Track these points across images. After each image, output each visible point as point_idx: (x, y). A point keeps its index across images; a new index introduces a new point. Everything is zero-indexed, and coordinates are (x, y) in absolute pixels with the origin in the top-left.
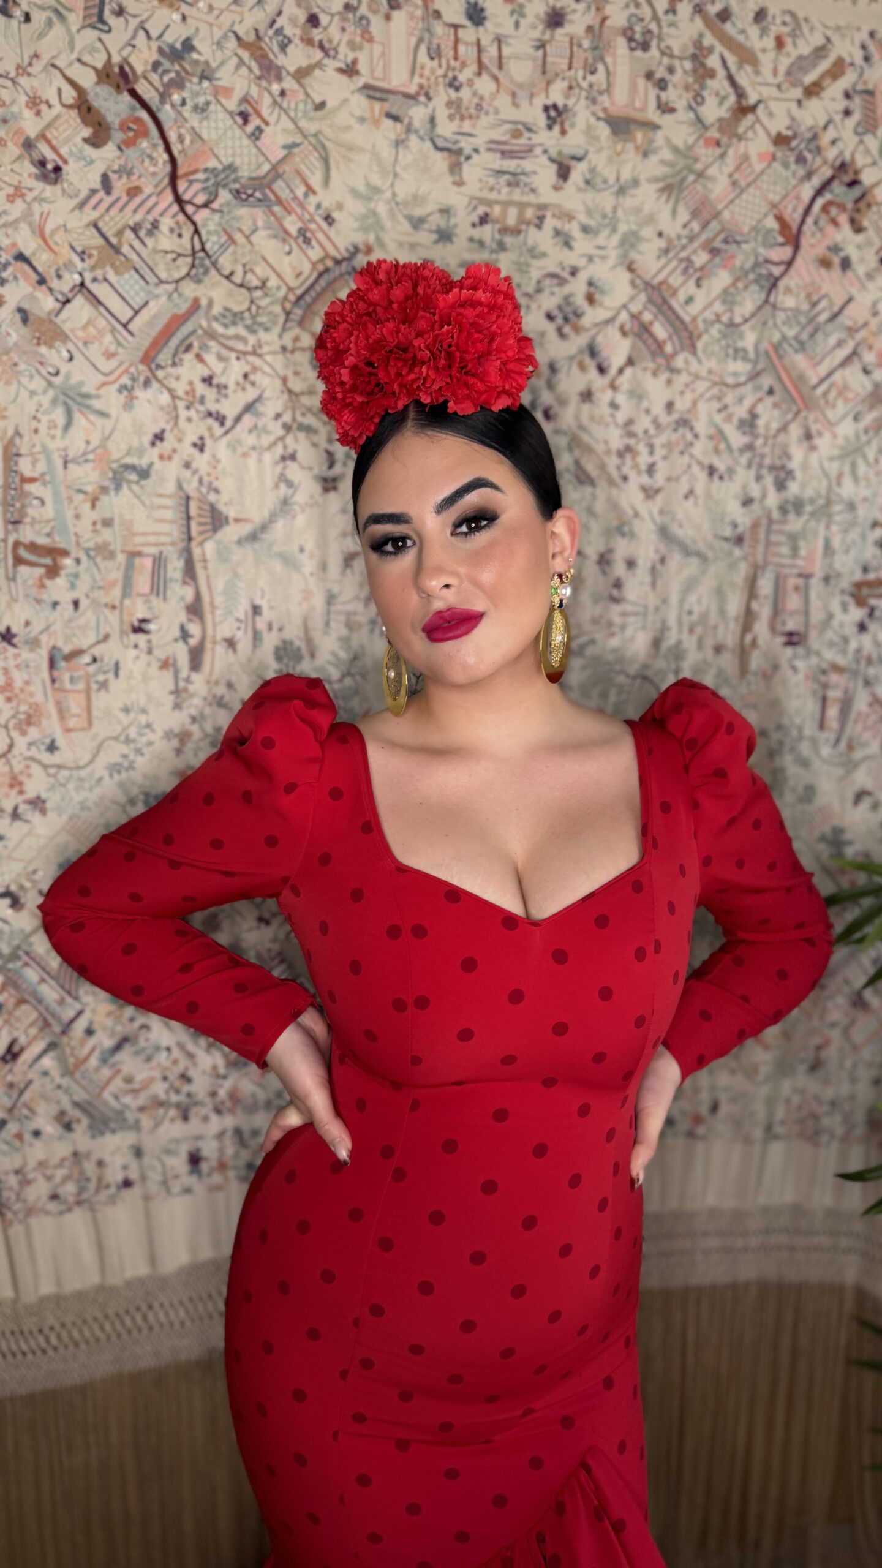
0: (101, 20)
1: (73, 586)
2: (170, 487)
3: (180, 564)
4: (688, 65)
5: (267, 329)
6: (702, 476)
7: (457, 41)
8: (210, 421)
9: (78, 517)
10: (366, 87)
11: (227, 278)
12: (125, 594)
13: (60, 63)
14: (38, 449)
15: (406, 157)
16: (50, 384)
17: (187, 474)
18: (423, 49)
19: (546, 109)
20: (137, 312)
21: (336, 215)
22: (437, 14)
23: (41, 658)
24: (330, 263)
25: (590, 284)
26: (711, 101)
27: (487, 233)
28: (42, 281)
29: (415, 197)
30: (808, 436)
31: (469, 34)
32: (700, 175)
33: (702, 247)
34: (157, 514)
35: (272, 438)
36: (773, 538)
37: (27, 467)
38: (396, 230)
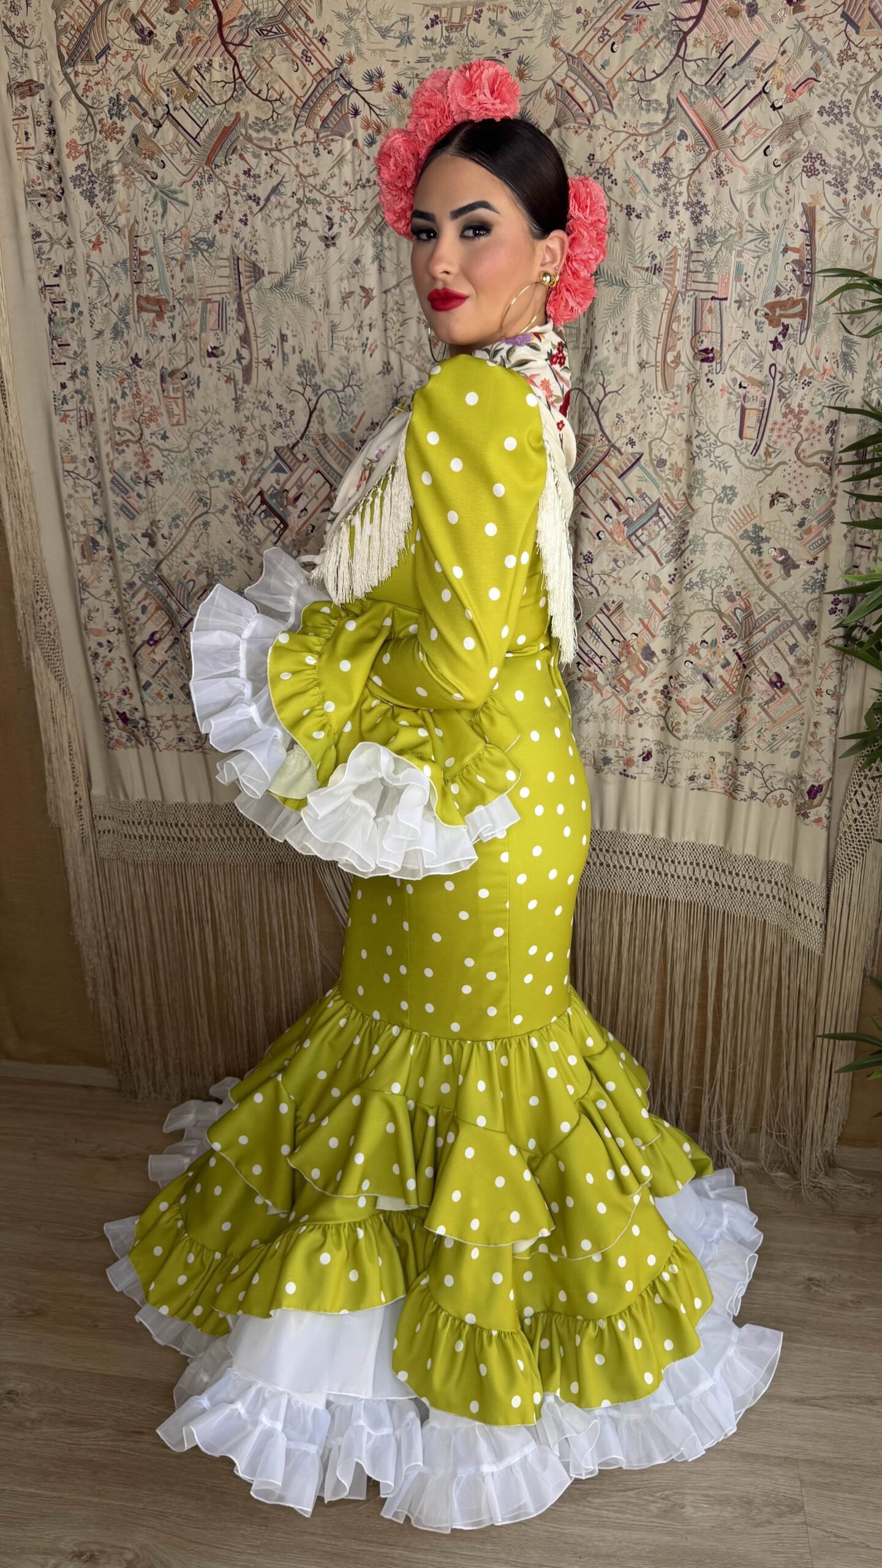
1: (172, 325)
2: (227, 253)
3: (235, 307)
5: (284, 130)
6: (622, 216)
8: (250, 202)
9: (172, 277)
11: (257, 95)
12: (202, 330)
14: (148, 231)
16: (153, 185)
17: (237, 241)
20: (202, 128)
21: (326, 36)
23: (156, 375)
24: (325, 74)
25: (520, 62)
27: (437, 31)
28: (145, 114)
29: (382, 12)
30: (719, 173)
33: (616, 15)
34: (220, 272)
35: (290, 211)
36: (692, 267)
37: (141, 244)
38: (371, 40)
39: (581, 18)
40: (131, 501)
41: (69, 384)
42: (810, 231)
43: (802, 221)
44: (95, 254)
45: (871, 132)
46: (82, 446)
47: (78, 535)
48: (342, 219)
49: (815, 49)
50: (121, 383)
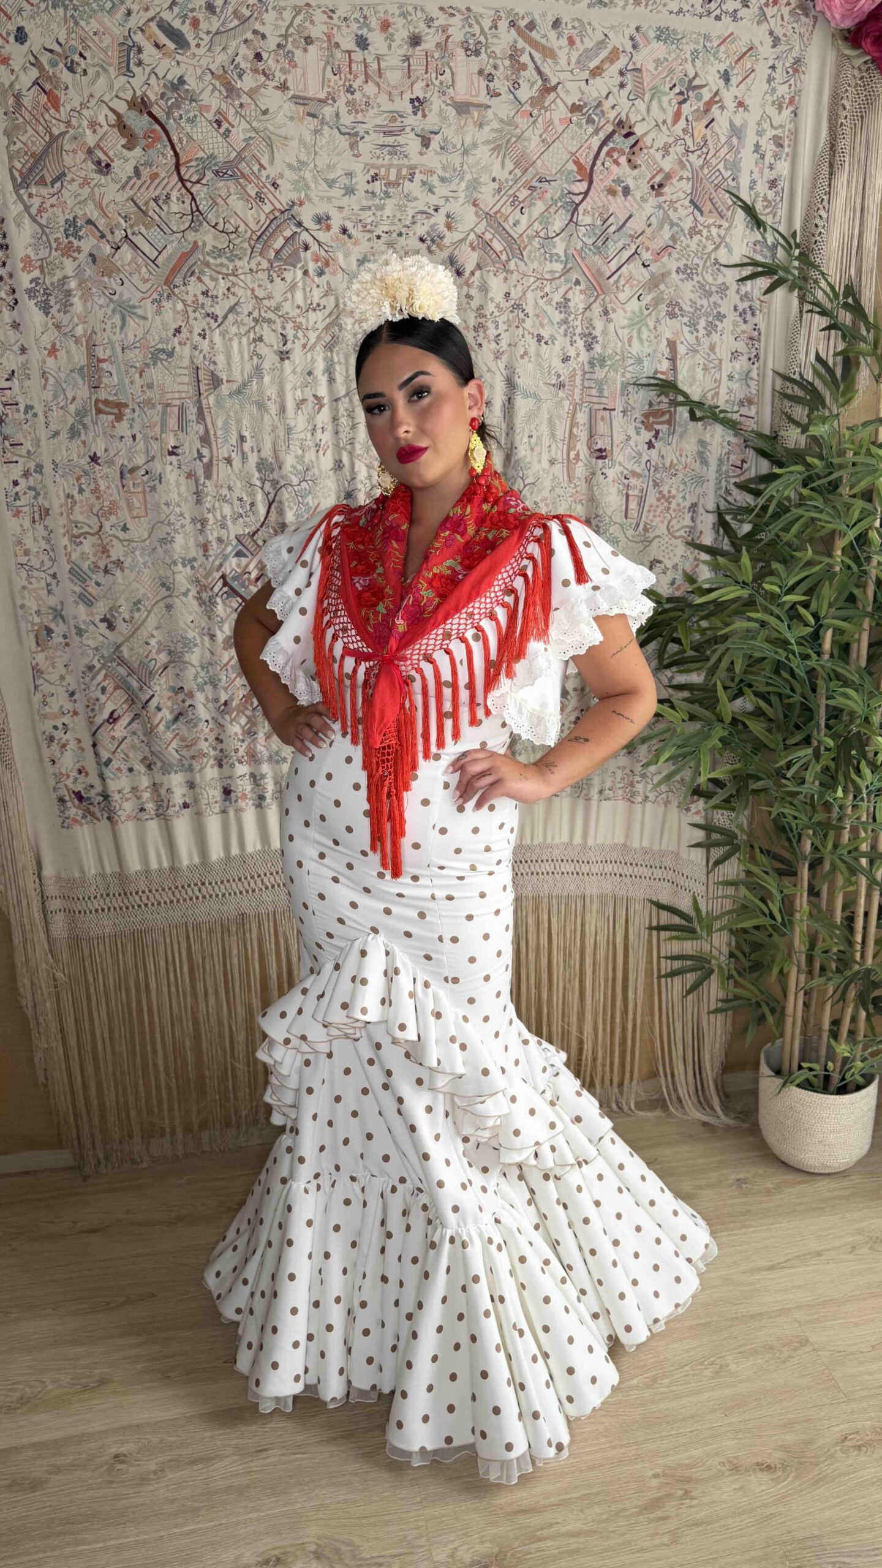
0: (128, 70)
1: (131, 426)
2: (186, 362)
3: (195, 410)
4: (507, 63)
5: (240, 259)
6: (533, 342)
7: (351, 61)
8: (209, 319)
9: (132, 383)
10: (294, 97)
11: (214, 227)
12: (162, 432)
13: (106, 98)
14: (106, 341)
15: (322, 141)
16: (111, 300)
17: (196, 353)
18: (329, 68)
19: (412, 101)
20: (160, 252)
21: (278, 182)
22: (337, 45)
23: (114, 472)
24: (277, 214)
25: (448, 216)
26: (524, 86)
27: (377, 186)
28: (103, 236)
29: (328, 166)
30: (606, 313)
31: (358, 56)
32: (519, 138)
33: (524, 186)
34: (179, 380)
35: (246, 328)
36: (586, 384)
37: (100, 352)
38: (318, 189)
39: (496, 185)
40: (89, 589)
41: (22, 482)
42: (673, 359)
43: (667, 352)
44: (51, 362)
45: (714, 289)
46: (35, 539)
47: (33, 624)
48: (295, 336)
49: (672, 225)
50: (78, 479)
